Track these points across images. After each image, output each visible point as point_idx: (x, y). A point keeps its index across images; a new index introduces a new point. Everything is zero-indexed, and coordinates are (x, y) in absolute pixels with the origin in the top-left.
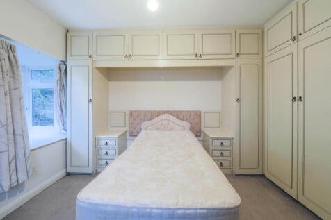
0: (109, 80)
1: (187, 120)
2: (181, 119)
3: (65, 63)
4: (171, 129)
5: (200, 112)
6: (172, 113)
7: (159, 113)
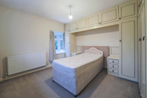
0: (76, 36)
1: (102, 50)
2: (99, 50)
3: (64, 33)
4: (95, 53)
5: (109, 47)
6: (96, 47)
7: (91, 47)
